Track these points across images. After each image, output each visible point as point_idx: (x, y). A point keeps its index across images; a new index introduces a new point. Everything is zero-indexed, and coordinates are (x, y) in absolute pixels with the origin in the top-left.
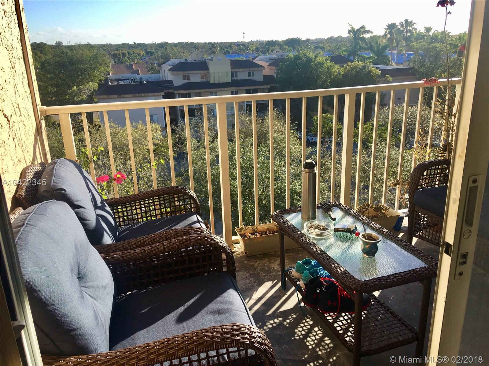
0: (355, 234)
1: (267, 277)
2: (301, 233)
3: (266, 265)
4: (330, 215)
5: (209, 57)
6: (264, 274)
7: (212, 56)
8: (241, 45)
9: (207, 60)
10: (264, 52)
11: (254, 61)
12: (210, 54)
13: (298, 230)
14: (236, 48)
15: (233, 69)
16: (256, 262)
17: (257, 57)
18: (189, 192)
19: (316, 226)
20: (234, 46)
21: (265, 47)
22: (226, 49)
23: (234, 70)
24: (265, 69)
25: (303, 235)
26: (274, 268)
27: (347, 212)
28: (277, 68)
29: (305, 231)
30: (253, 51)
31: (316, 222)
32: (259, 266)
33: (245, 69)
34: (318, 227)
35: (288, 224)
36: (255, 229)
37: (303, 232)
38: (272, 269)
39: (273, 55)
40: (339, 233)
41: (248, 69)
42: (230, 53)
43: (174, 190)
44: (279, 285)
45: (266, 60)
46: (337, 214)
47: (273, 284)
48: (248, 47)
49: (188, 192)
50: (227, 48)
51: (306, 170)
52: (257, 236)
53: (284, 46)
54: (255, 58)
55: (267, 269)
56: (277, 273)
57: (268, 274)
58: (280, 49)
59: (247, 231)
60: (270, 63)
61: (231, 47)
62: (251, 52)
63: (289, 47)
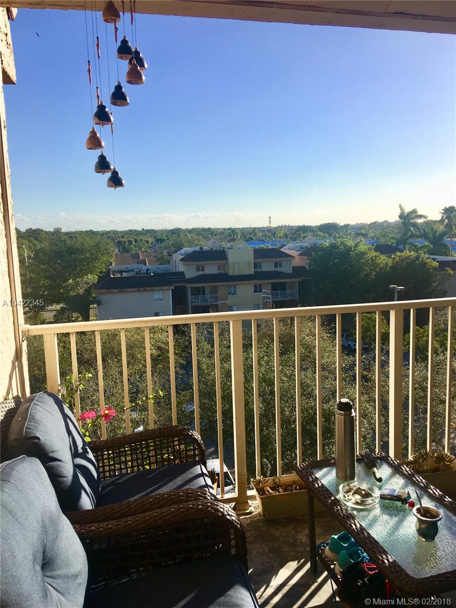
0: (408, 505)
1: (291, 554)
2: (336, 499)
3: (291, 534)
4: (374, 473)
5: (229, 245)
6: (288, 549)
7: (232, 244)
8: (267, 230)
9: (225, 249)
10: (294, 239)
11: (281, 250)
12: (229, 242)
13: (332, 494)
14: (261, 234)
15: (257, 259)
16: (278, 529)
17: (285, 245)
18: (192, 434)
19: (355, 489)
20: (259, 232)
21: (295, 233)
22: (248, 236)
23: (257, 260)
24: (295, 259)
25: (337, 502)
26: (301, 540)
27: (397, 470)
28: (309, 258)
29: (340, 496)
30: (280, 238)
31: (355, 484)
32: (281, 536)
33: (271, 260)
34: (358, 491)
35: (318, 484)
36: (276, 482)
37: (337, 497)
38: (299, 541)
39: (304, 243)
40: (386, 501)
41: (275, 259)
42: (252, 240)
43: (174, 431)
44: (308, 566)
45: (296, 249)
46: (383, 471)
47: (300, 564)
48: (275, 234)
49: (190, 434)
50: (250, 234)
51: (341, 412)
52: (279, 492)
53: (318, 232)
54: (283, 246)
55: (291, 541)
56: (305, 548)
57: (293, 550)
58: (313, 236)
59: (265, 485)
60: (301, 252)
61: (255, 233)
62: (279, 239)
63: (324, 234)
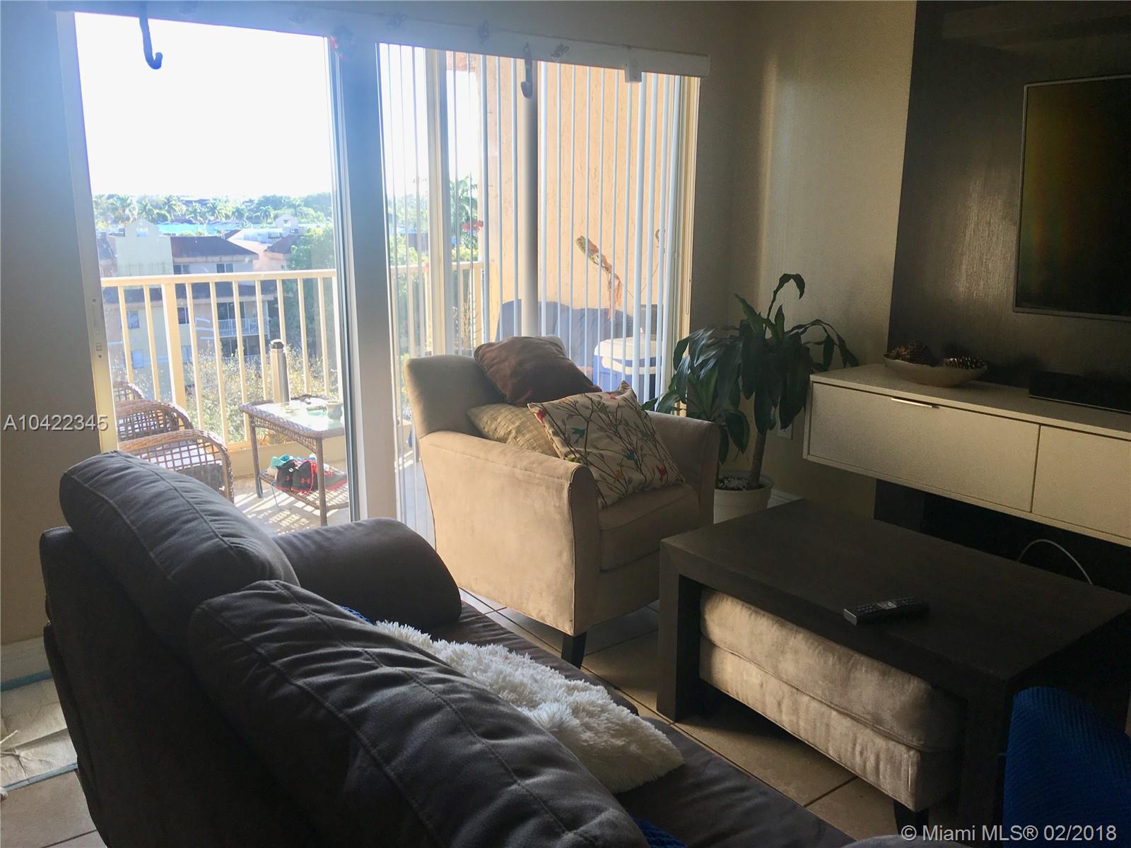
5: (115, 229)
7: (121, 226)
8: (195, 202)
9: (108, 235)
10: (255, 220)
11: (231, 240)
12: (115, 221)
14: (184, 208)
15: (180, 256)
17: (236, 232)
20: (179, 203)
21: (258, 209)
22: (156, 211)
23: (179, 260)
24: (258, 259)
28: (288, 256)
30: (227, 217)
33: (210, 259)
39: (276, 227)
41: (217, 259)
42: (167, 220)
45: (259, 238)
48: (215, 208)
50: (161, 209)
53: (304, 209)
54: (233, 233)
58: (295, 215)
60: (270, 245)
61: (170, 207)
62: (224, 219)
63: (316, 212)
